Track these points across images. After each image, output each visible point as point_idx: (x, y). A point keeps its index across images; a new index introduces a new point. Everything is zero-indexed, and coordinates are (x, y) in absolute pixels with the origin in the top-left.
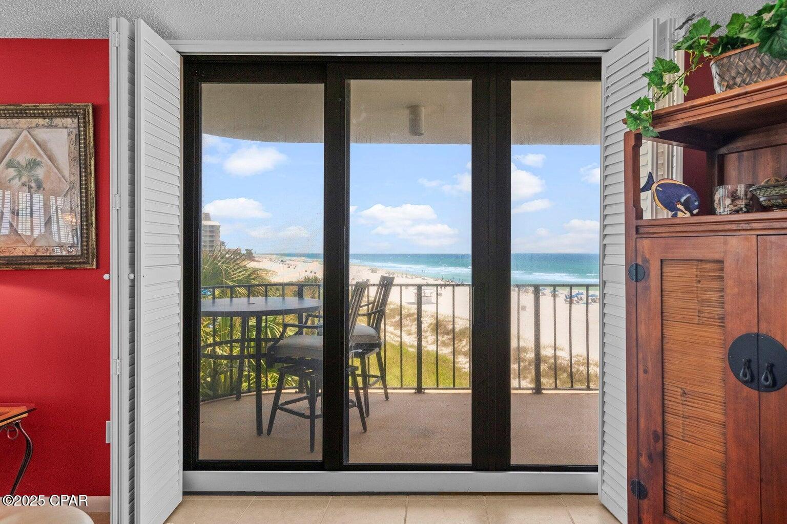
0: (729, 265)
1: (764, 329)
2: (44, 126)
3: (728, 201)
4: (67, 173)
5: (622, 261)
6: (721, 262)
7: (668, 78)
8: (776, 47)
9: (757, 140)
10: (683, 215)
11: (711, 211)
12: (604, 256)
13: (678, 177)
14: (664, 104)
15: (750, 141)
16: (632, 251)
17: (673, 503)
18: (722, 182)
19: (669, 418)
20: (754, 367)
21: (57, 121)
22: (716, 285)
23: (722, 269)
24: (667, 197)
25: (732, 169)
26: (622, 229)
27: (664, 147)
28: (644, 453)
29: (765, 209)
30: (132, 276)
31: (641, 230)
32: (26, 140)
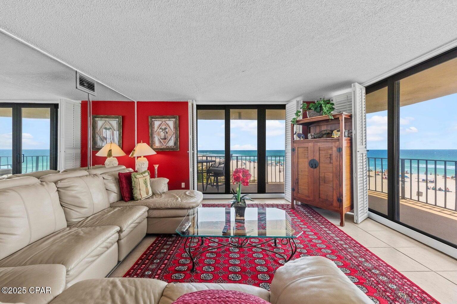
0: (309, 148)
1: (314, 158)
2: (168, 120)
3: (310, 136)
4: (173, 130)
5: (290, 148)
6: (308, 147)
7: (299, 114)
8: (317, 111)
9: (316, 125)
10: (302, 139)
11: (307, 138)
12: (286, 147)
13: (301, 132)
14: (298, 119)
15: (315, 125)
16: (292, 146)
17: (300, 191)
18: (310, 133)
19: (299, 176)
20: (313, 165)
21: (171, 119)
22: (307, 151)
23: (308, 149)
24: (299, 136)
25: (312, 130)
26: (290, 142)
27: (298, 126)
28: (294, 183)
29: (316, 138)
30: (193, 152)
31: (294, 142)
32: (164, 123)
